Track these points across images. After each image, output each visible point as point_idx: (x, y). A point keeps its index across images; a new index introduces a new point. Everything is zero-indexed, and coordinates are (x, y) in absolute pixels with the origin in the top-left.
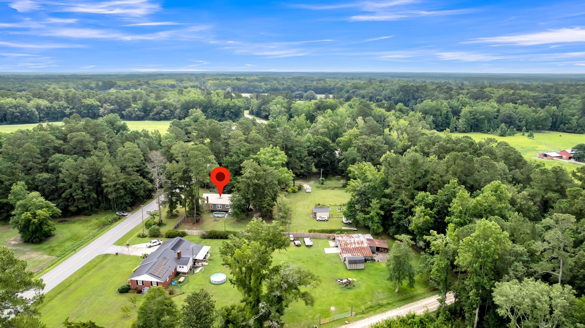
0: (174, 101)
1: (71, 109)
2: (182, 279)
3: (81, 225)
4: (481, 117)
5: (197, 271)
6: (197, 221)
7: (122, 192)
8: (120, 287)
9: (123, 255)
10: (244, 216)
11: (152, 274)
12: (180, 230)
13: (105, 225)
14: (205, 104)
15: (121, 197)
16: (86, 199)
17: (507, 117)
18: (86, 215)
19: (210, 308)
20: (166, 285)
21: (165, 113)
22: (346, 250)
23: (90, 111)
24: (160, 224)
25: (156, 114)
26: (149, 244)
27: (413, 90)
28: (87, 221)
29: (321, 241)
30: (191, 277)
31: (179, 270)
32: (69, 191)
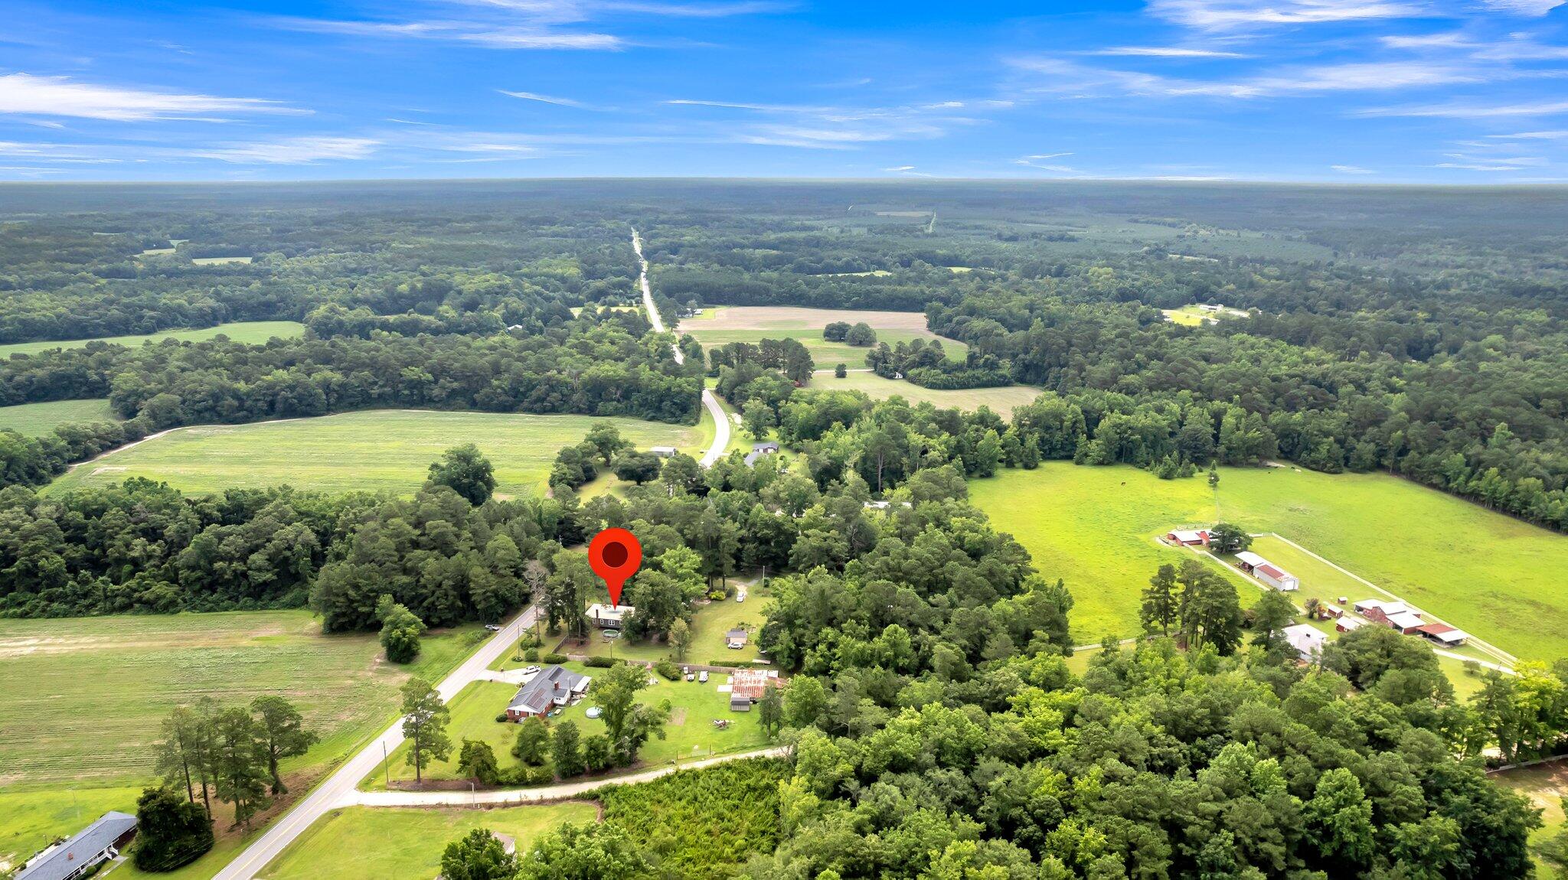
0: (569, 375)
1: (381, 386)
2: (558, 711)
3: (446, 641)
4: (1133, 437)
5: (574, 703)
6: (582, 643)
7: (493, 600)
8: (498, 716)
9: (498, 683)
10: (640, 638)
11: (528, 705)
12: (561, 655)
13: (473, 644)
14: (626, 385)
15: (492, 607)
16: (451, 608)
17: (1190, 436)
18: (448, 627)
19: (576, 735)
20: (543, 716)
21: (552, 399)
22: (737, 689)
23: (416, 392)
24: (538, 645)
25: (536, 402)
26: (525, 671)
27: (1058, 345)
28: (451, 636)
29: (720, 676)
30: (567, 710)
31: (556, 701)
32: (430, 600)
